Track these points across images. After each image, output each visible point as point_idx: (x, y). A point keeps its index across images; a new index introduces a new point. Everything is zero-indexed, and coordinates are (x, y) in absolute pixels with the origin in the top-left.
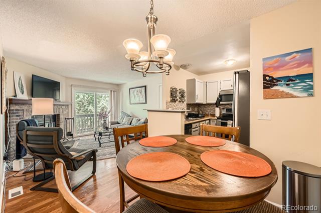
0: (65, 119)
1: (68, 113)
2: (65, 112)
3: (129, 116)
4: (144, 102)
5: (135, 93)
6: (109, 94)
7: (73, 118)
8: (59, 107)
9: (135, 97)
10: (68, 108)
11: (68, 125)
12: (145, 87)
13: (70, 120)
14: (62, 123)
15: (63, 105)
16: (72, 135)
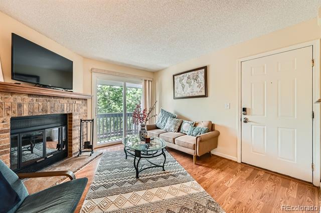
0: (81, 121)
1: (86, 111)
2: (82, 111)
3: (174, 117)
4: (203, 94)
5: (184, 81)
6: (141, 86)
7: (93, 120)
8: (71, 101)
9: (183, 88)
10: (86, 104)
11: (85, 130)
12: (205, 68)
13: (89, 123)
14: (77, 128)
15: (78, 99)
16: (91, 147)
